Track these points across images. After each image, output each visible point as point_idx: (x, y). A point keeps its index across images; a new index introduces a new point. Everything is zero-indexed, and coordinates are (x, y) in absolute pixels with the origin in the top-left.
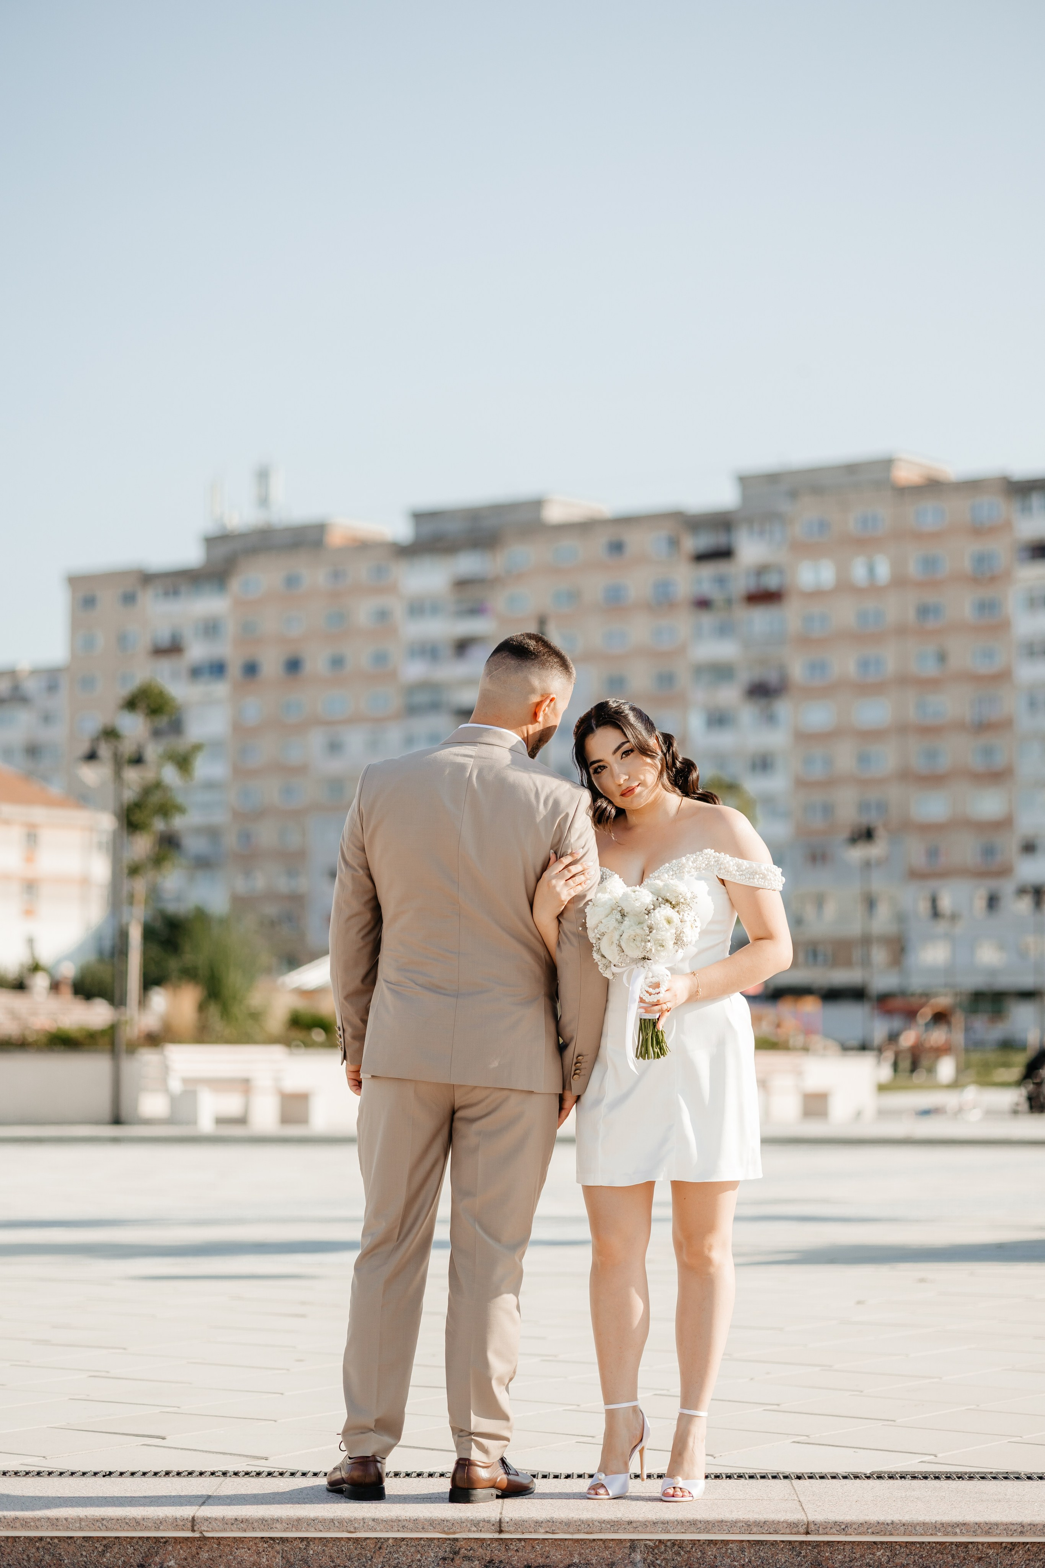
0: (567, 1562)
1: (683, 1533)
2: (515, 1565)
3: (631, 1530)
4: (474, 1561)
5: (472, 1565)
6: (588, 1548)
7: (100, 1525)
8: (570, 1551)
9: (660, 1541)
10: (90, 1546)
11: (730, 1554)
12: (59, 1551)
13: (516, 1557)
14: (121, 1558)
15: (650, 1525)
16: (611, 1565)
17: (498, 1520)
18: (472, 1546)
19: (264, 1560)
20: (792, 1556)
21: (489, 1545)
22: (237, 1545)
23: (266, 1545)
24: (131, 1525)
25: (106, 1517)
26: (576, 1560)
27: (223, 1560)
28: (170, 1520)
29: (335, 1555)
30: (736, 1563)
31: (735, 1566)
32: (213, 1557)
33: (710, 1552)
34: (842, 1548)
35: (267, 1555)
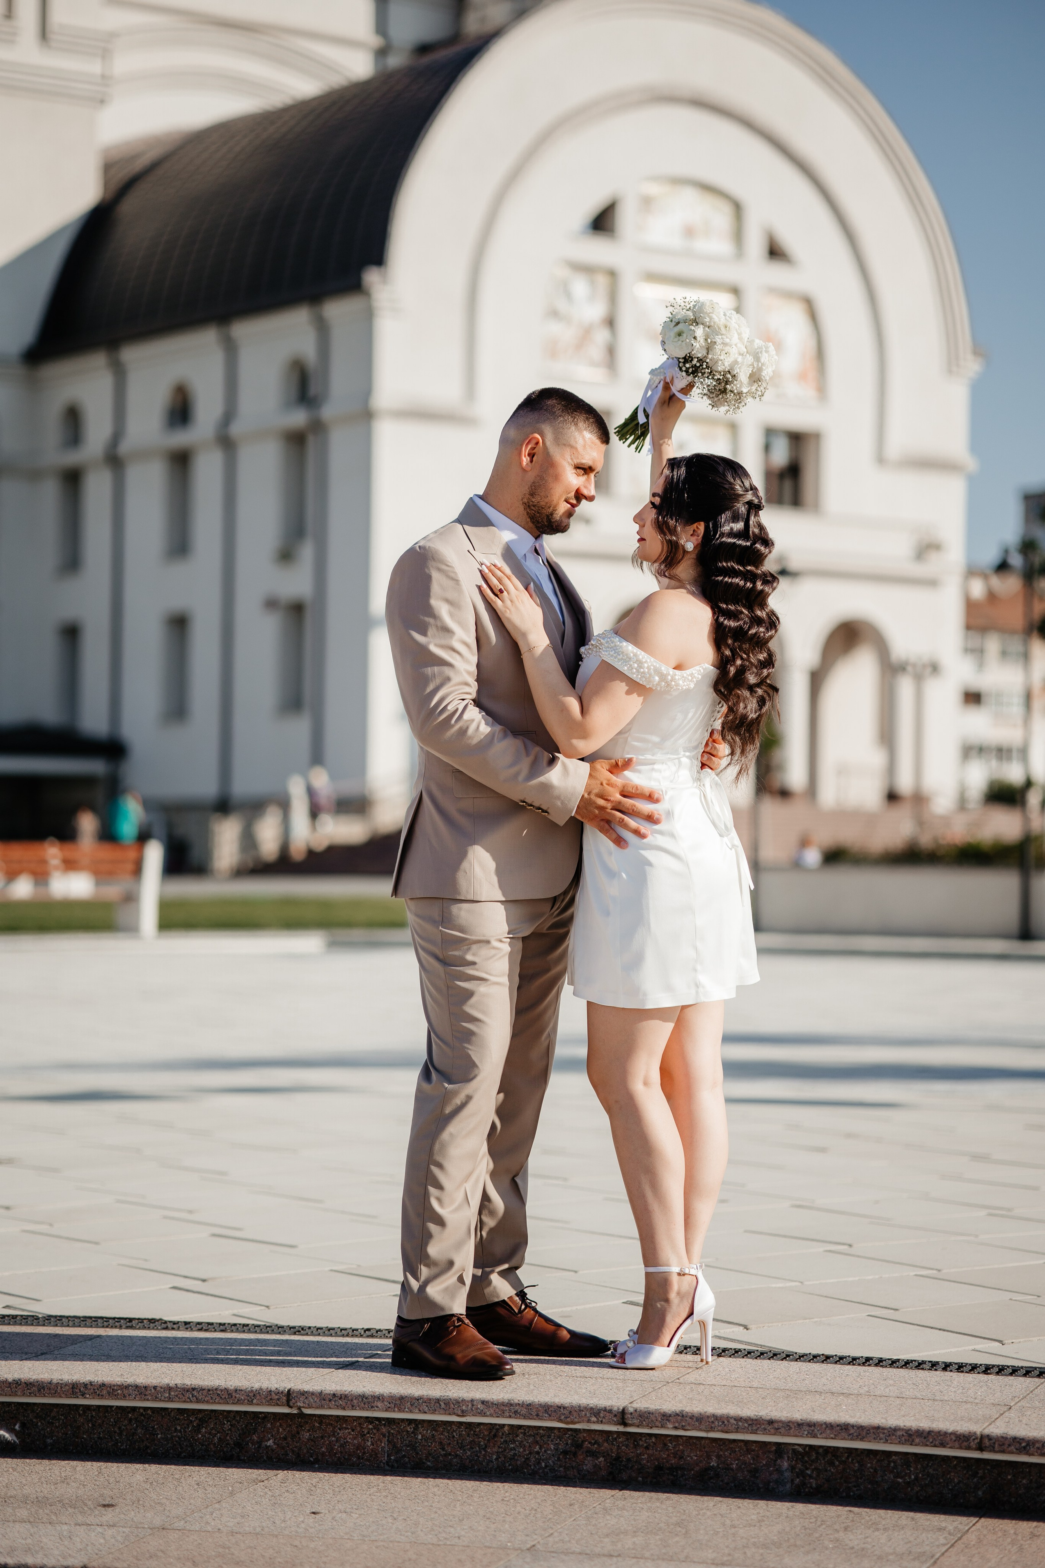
0: (703, 1465)
1: (832, 1438)
2: (645, 1465)
3: (772, 1431)
4: (598, 1458)
5: (596, 1461)
6: (727, 1450)
7: (191, 1396)
9: (809, 1447)
10: (185, 1420)
11: (893, 1468)
13: (646, 1456)
14: (217, 1434)
15: (793, 1427)
16: (754, 1472)
17: (620, 1410)
18: (596, 1439)
19: (369, 1444)
20: (967, 1475)
21: (616, 1439)
22: (340, 1425)
23: (371, 1427)
24: (223, 1397)
25: (196, 1387)
26: (713, 1463)
27: (325, 1442)
28: (264, 1393)
29: (446, 1441)
30: (900, 1480)
31: (899, 1483)
32: (314, 1437)
33: (869, 1465)
34: (1027, 1470)
35: (372, 1438)
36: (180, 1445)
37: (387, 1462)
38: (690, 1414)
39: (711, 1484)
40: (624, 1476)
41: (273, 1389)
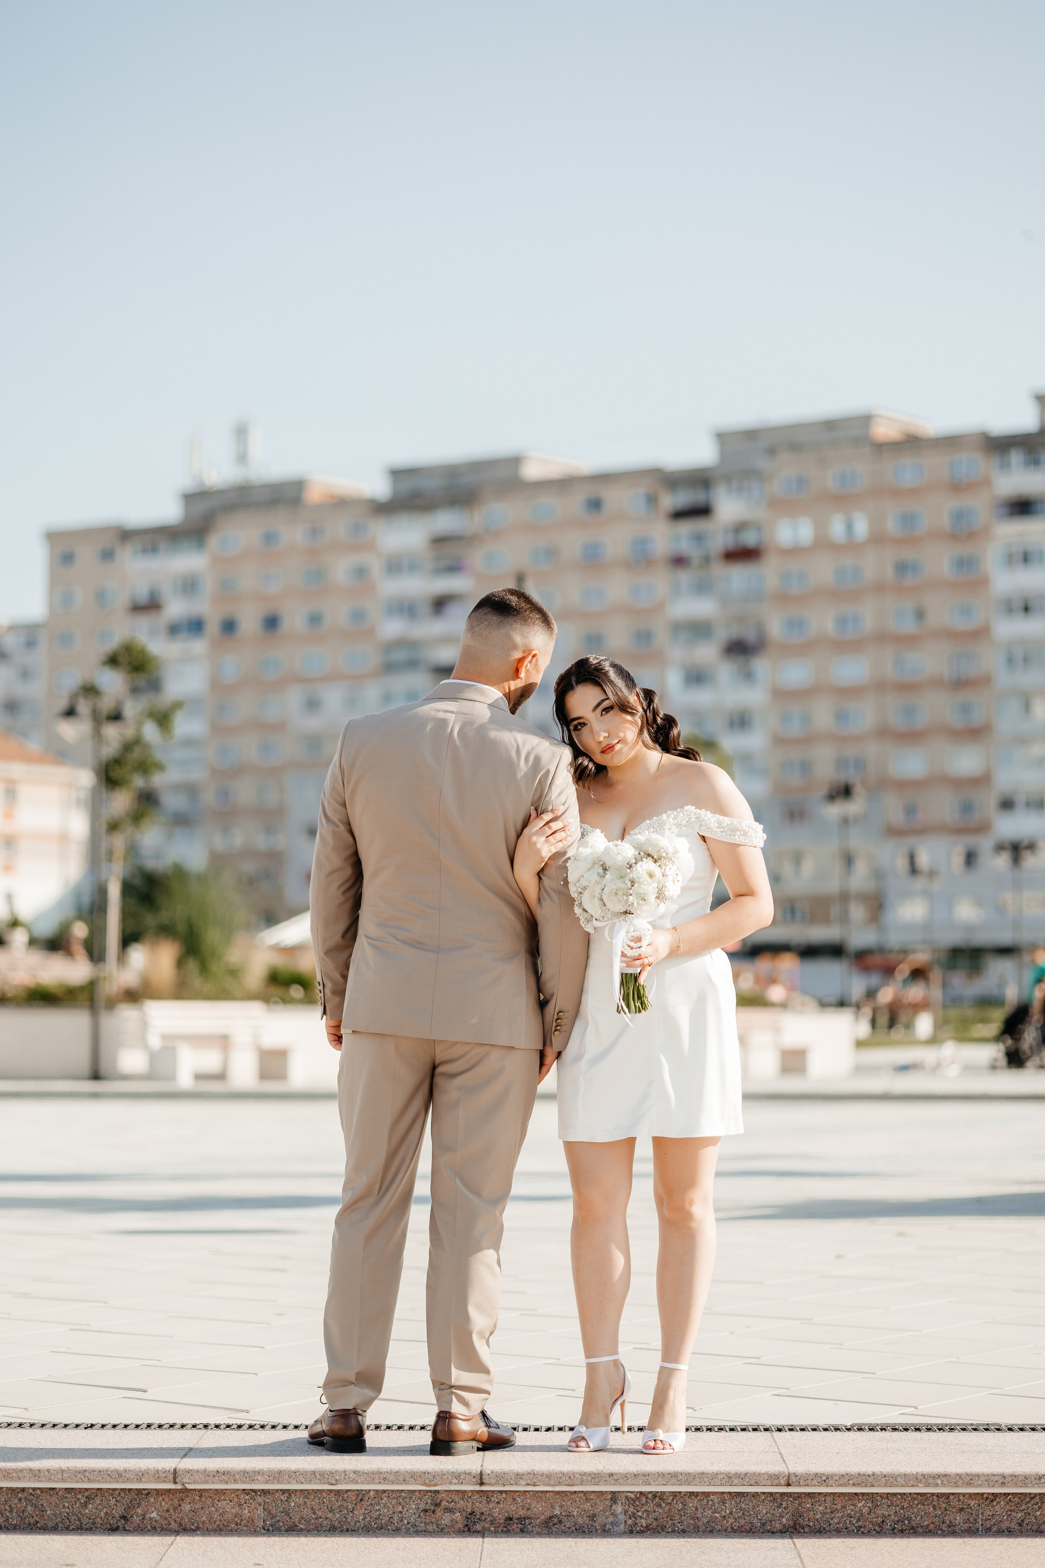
0: (548, 1514)
1: (664, 1485)
2: (497, 1517)
3: (612, 1482)
4: (455, 1514)
5: (453, 1516)
6: (569, 1500)
7: (83, 1477)
8: (551, 1503)
9: (641, 1493)
10: (72, 1498)
11: (712, 1505)
12: (41, 1502)
13: (497, 1509)
14: (103, 1509)
15: (631, 1477)
16: (593, 1517)
17: (479, 1473)
18: (453, 1498)
19: (246, 1512)
20: (773, 1507)
21: (470, 1497)
22: (218, 1497)
23: (247, 1497)
24: (113, 1477)
25: (87, 1469)
26: (557, 1512)
27: (205, 1512)
28: (152, 1473)
29: (316, 1507)
30: (717, 1515)
31: (716, 1518)
32: (195, 1508)
33: (691, 1504)
34: (823, 1499)
35: (248, 1507)
36: (68, 1519)
37: (263, 1526)
38: (540, 1472)
39: (554, 1529)
40: (478, 1527)
41: (160, 1469)
